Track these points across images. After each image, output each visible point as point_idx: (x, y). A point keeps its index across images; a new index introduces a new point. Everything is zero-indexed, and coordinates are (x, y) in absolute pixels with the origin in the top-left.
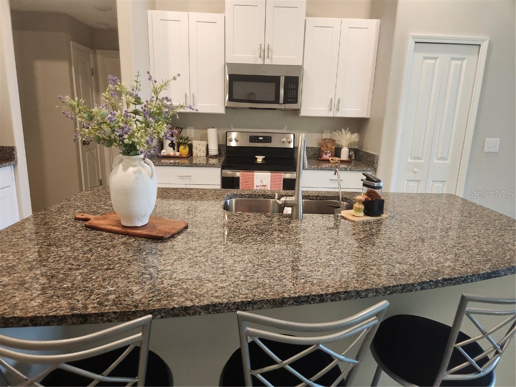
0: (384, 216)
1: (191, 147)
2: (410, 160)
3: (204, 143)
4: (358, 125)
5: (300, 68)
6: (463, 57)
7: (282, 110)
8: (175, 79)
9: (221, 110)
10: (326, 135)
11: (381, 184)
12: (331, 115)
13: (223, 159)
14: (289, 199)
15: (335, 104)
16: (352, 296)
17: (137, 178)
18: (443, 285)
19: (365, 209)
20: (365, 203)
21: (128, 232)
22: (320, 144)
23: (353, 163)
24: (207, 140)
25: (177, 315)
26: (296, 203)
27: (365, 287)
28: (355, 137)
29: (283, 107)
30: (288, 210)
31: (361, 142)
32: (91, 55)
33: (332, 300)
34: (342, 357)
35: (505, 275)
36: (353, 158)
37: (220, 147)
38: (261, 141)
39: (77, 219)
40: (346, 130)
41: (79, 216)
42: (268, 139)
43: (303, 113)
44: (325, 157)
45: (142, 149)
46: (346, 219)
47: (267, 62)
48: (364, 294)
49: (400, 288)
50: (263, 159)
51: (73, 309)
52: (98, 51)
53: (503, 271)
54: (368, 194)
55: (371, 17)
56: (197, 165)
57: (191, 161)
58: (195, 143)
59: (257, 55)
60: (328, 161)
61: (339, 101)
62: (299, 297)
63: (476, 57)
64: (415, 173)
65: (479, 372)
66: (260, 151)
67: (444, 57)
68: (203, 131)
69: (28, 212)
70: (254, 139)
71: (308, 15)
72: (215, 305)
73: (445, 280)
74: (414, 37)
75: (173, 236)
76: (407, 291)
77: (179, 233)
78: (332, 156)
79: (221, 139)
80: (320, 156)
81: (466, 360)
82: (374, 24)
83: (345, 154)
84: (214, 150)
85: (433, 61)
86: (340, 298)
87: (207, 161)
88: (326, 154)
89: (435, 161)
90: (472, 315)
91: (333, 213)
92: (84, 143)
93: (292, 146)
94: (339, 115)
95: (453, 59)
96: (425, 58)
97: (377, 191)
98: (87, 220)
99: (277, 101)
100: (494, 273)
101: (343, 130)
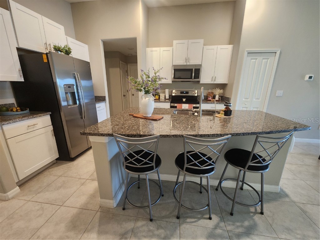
0: (231, 116)
1: (159, 96)
2: (244, 100)
3: (164, 94)
4: (223, 86)
5: (201, 65)
6: (268, 58)
7: (193, 81)
8: (161, 69)
9: (171, 82)
10: (210, 91)
11: (231, 105)
12: (212, 83)
13: (171, 100)
14: (197, 109)
15: (214, 78)
16: (219, 136)
17: (149, 101)
18: (251, 135)
19: (225, 113)
20: (225, 111)
21: (146, 118)
22: (207, 94)
23: (220, 101)
24: (165, 93)
25: (165, 137)
26: (199, 111)
27: (224, 133)
28: (221, 91)
29: (193, 80)
30: (196, 114)
31: (224, 93)
32: (126, 65)
33: (212, 137)
34: (215, 152)
35: (275, 133)
36: (220, 99)
37: (170, 96)
38: (185, 93)
39: (130, 115)
40: (218, 89)
41: (131, 114)
42: (187, 93)
43: (201, 82)
44: (209, 99)
45: (151, 91)
46: (217, 117)
47: (188, 64)
48: (223, 135)
49: (236, 134)
50: (185, 100)
51: (137, 133)
52: (128, 64)
53: (274, 131)
54: (226, 108)
55: (230, 44)
56: (162, 102)
57: (159, 100)
58: (161, 95)
59: (184, 61)
60: (210, 100)
61: (215, 77)
62: (202, 135)
63: (274, 58)
64: (246, 104)
65: (263, 164)
66: (184, 97)
67: (259, 58)
68: (164, 90)
69: (109, 116)
70: (182, 93)
71: (204, 45)
72: (176, 135)
73: (252, 133)
74: (247, 51)
75: (159, 120)
76: (238, 135)
77: (161, 119)
78: (212, 99)
79: (170, 93)
80: (207, 98)
81: (258, 159)
82: (231, 47)
83: (217, 98)
84: (167, 97)
85: (255, 60)
86: (215, 136)
87: (165, 100)
88: (210, 98)
89: (254, 100)
90: (260, 142)
91: (213, 115)
92: (124, 96)
93: (196, 95)
94: (215, 83)
95: (263, 59)
96: (252, 59)
97: (229, 107)
98: (133, 115)
99: (191, 78)
100: (271, 132)
101: (217, 89)
